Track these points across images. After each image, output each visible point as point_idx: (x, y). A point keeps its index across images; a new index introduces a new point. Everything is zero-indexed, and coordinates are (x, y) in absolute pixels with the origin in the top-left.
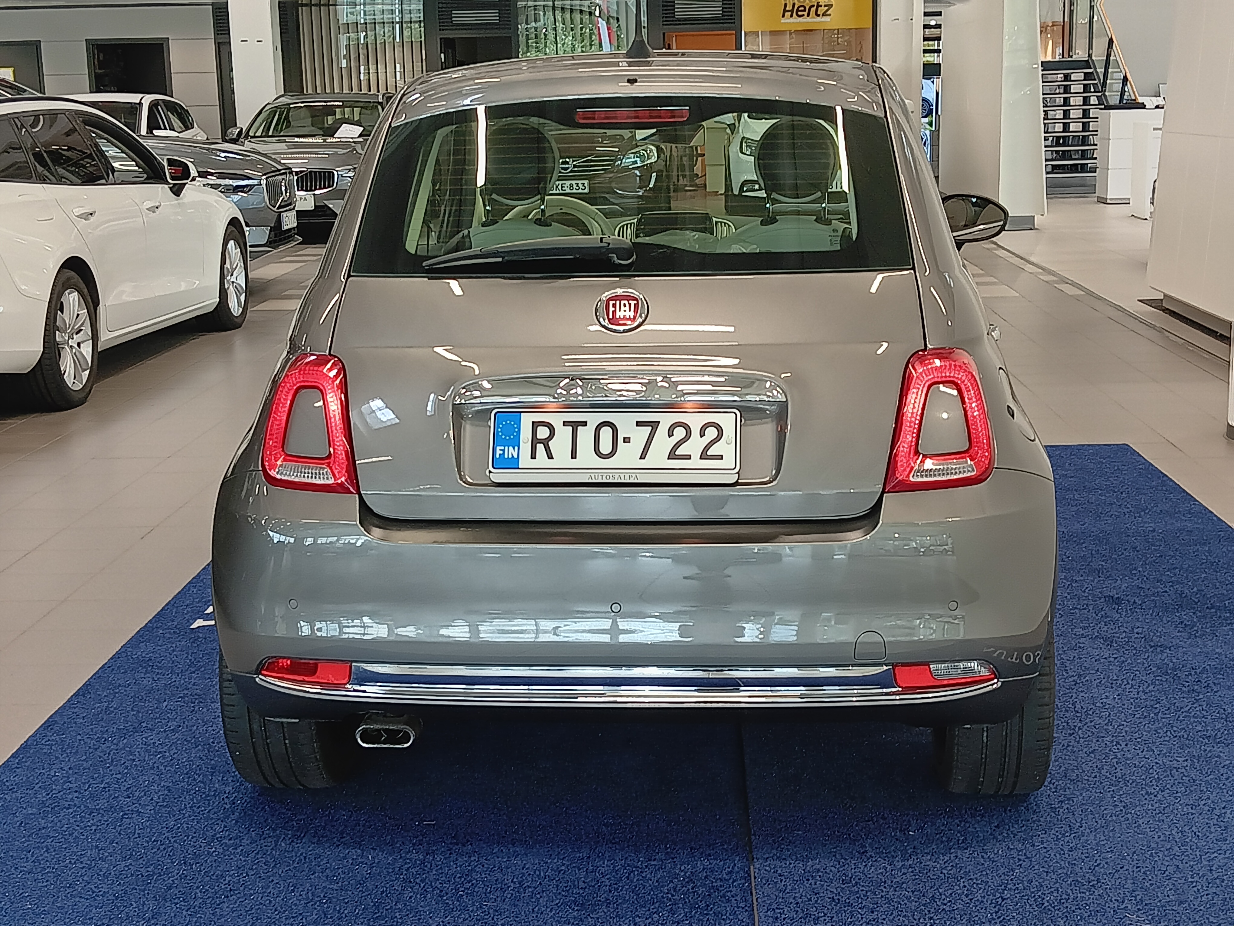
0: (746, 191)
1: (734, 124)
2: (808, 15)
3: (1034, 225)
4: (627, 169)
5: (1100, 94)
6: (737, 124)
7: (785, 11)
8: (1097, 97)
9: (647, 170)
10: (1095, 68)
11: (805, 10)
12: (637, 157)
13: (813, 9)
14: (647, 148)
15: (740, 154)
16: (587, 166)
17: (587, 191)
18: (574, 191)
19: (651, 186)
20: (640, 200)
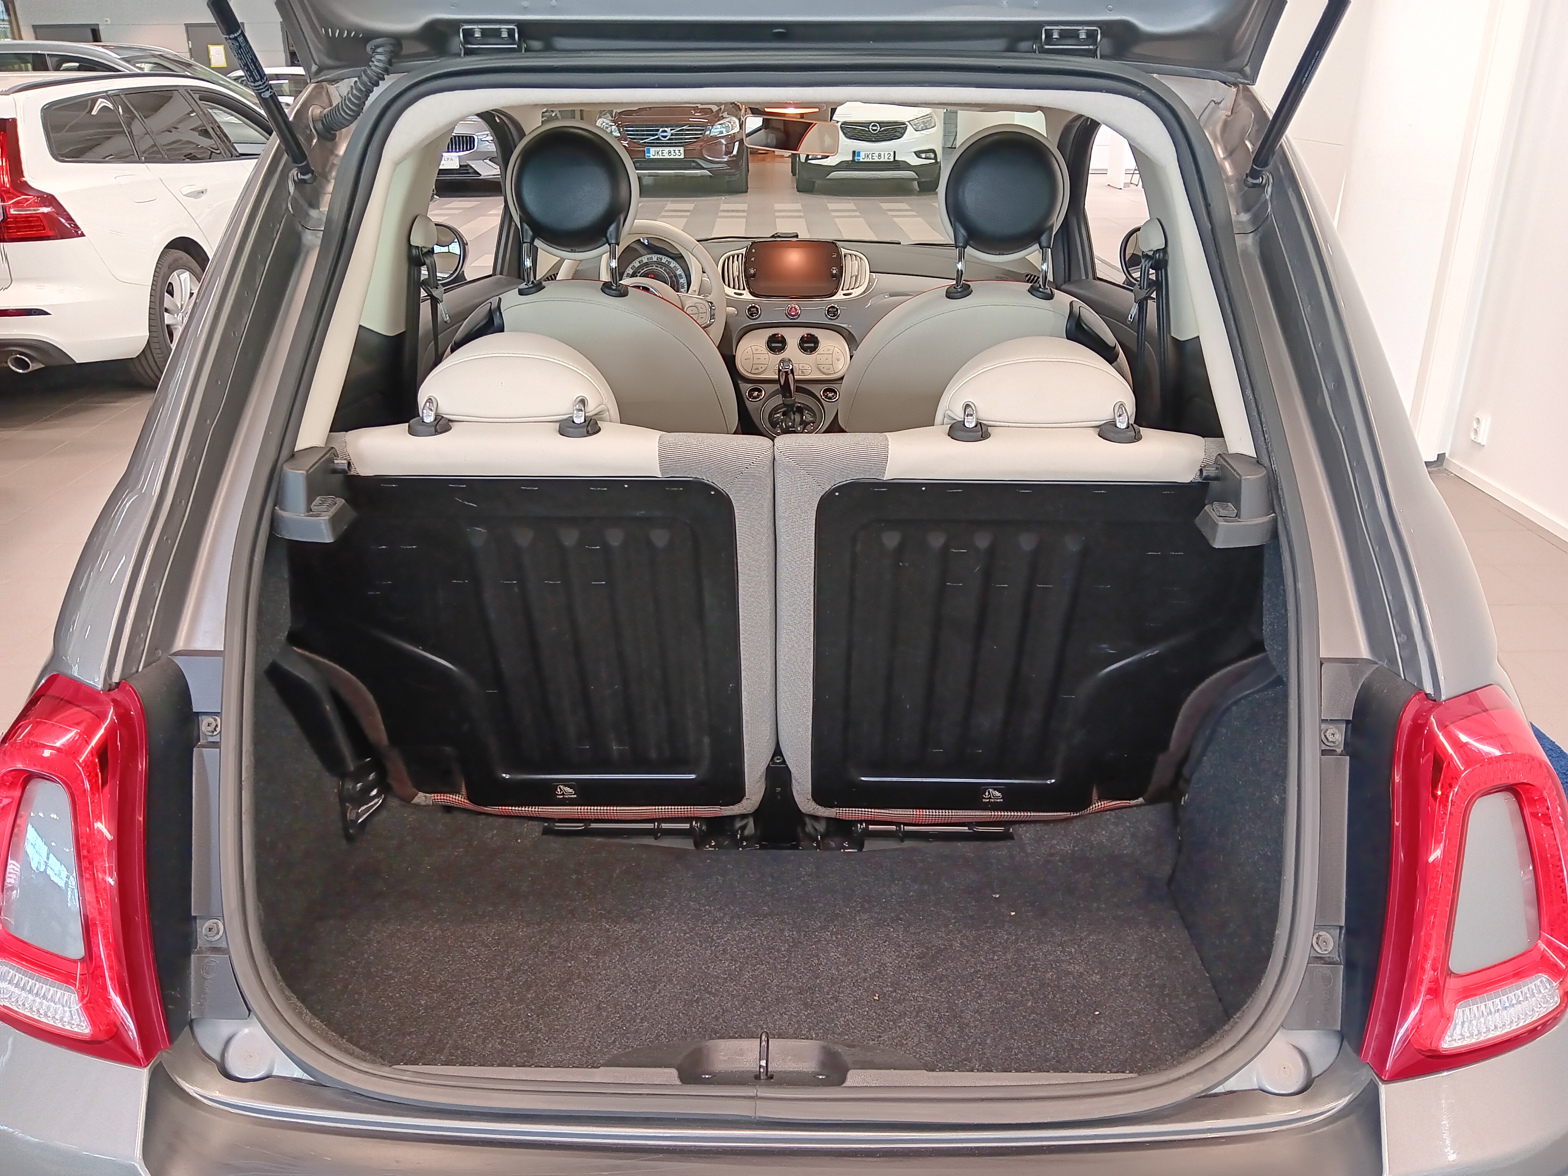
9: (731, 140)
12: (723, 128)
14: (731, 119)
16: (682, 135)
17: (682, 157)
18: (672, 157)
19: (735, 152)
20: (725, 165)
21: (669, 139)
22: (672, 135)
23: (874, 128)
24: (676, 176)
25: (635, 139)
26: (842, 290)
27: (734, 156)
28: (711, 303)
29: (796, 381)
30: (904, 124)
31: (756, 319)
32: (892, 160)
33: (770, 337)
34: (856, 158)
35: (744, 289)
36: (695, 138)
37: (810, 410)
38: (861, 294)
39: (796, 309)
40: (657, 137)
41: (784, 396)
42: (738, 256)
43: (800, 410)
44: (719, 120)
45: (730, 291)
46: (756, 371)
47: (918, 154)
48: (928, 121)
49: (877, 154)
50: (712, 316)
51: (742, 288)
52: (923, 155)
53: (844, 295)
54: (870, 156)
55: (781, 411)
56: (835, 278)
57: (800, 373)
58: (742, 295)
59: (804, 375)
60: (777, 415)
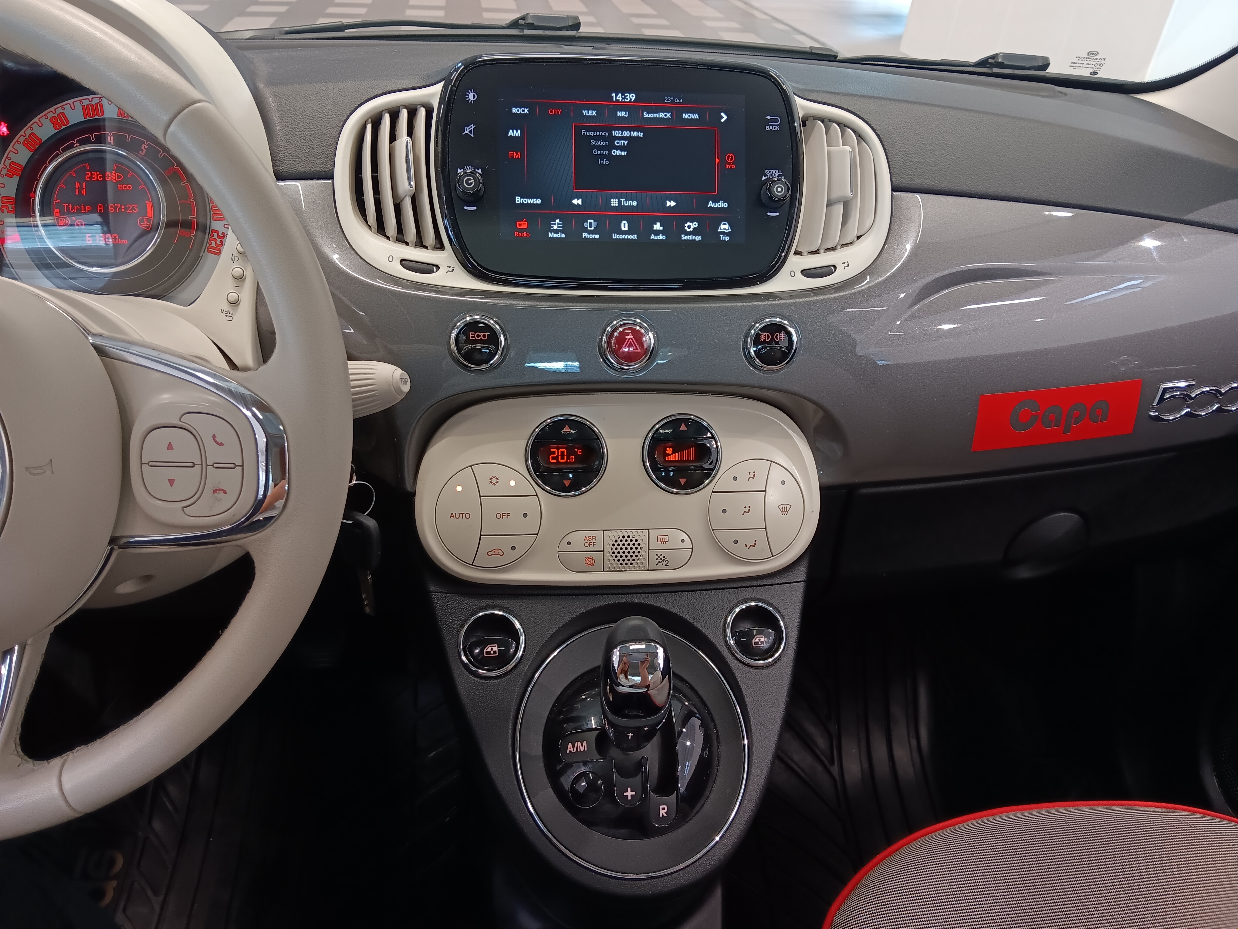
26: (799, 254)
31: (490, 369)
33: (542, 432)
35: (442, 247)
38: (867, 271)
42: (412, 117)
45: (386, 255)
46: (496, 561)
51: (431, 241)
53: (807, 271)
55: (586, 698)
56: (777, 214)
57: (653, 561)
58: (433, 272)
59: (667, 567)
60: (579, 743)
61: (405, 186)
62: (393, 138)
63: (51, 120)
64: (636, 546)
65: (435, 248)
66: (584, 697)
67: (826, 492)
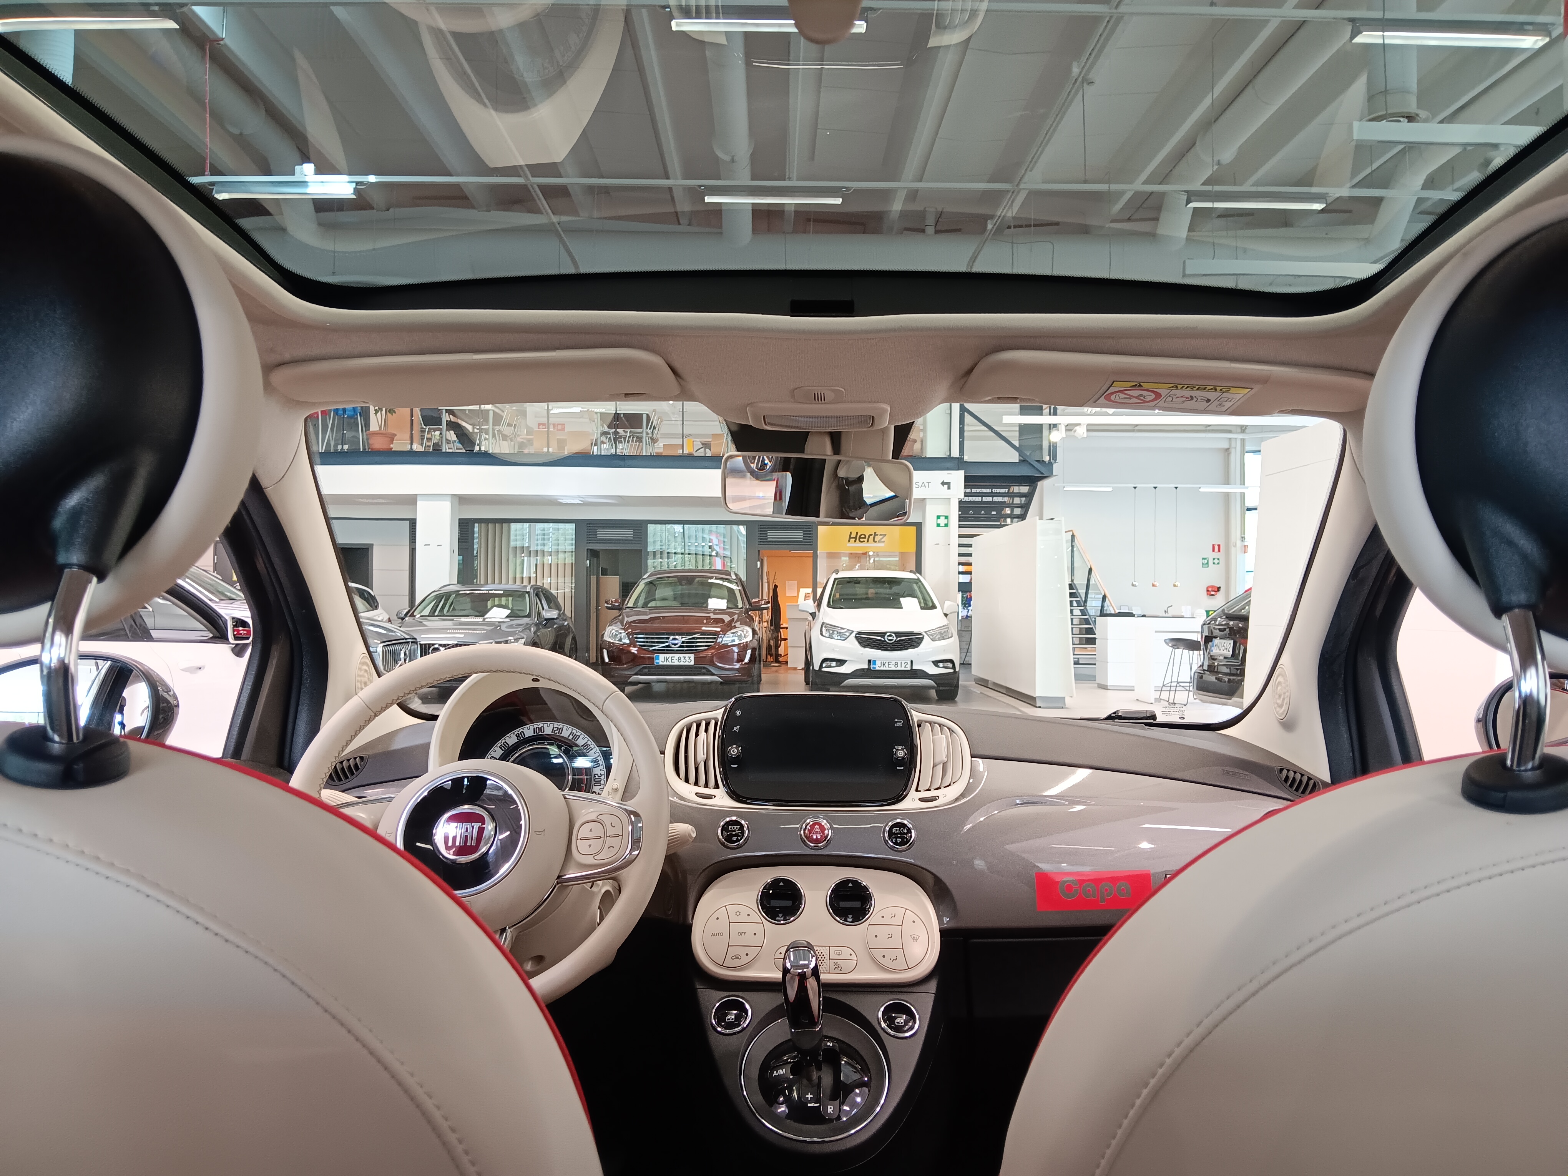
0: (825, 667)
1: (815, 613)
2: (868, 541)
3: (1065, 705)
4: (726, 646)
5: (1082, 608)
6: (817, 613)
7: (850, 538)
8: (1080, 610)
9: (743, 648)
10: (1077, 590)
11: (865, 538)
12: (735, 636)
13: (872, 537)
14: (744, 629)
15: (820, 636)
16: (693, 642)
17: (692, 663)
18: (682, 663)
19: (747, 660)
20: (736, 672)
21: (680, 647)
22: (683, 642)
23: (890, 638)
24: (685, 681)
25: (644, 646)
26: (917, 790)
27: (745, 664)
28: (636, 815)
29: (827, 987)
30: (920, 634)
31: (739, 847)
32: (909, 668)
33: (767, 887)
34: (872, 666)
35: (717, 786)
36: (706, 646)
37: (855, 1056)
38: (957, 799)
39: (822, 828)
40: (667, 644)
41: (794, 1023)
42: (708, 724)
43: (832, 1059)
44: (731, 629)
45: (688, 791)
46: (737, 963)
47: (936, 663)
48: (945, 632)
49: (893, 663)
50: (636, 843)
51: (712, 782)
52: (941, 665)
53: (921, 800)
54: (886, 665)
55: (787, 1059)
56: (902, 768)
57: (832, 967)
58: (712, 798)
59: (841, 972)
60: (781, 1070)
61: (701, 757)
62: (697, 735)
63: (516, 735)
64: (822, 956)
65: (714, 788)
66: (785, 1058)
67: (943, 933)
